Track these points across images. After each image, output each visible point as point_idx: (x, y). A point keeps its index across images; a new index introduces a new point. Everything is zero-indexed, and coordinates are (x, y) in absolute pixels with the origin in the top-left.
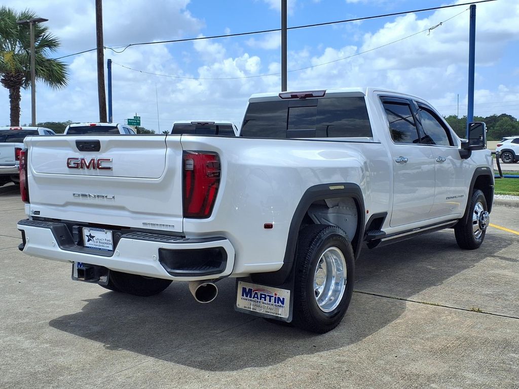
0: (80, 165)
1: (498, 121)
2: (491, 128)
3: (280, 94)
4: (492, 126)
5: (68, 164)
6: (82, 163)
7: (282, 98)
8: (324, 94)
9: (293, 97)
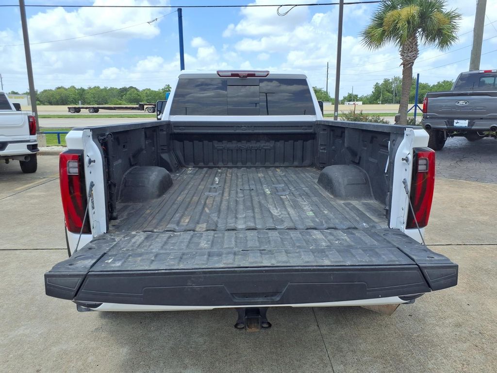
1: (128, 91)
3: (218, 72)
7: (220, 76)
8: (268, 74)
9: (233, 75)
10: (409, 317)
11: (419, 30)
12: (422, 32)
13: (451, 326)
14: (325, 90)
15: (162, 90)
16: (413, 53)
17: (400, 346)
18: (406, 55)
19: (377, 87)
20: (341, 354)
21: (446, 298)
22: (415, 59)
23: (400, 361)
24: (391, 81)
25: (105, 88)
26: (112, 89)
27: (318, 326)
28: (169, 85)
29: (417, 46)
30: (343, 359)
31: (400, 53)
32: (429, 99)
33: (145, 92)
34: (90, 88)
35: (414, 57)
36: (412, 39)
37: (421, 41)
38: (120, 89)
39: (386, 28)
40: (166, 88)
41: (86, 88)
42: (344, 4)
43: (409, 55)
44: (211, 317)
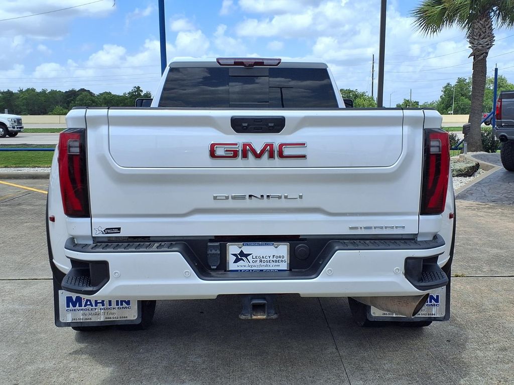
0: (239, 153)
1: (78, 95)
2: (72, 102)
3: (218, 59)
4: (72, 100)
5: (213, 151)
6: (244, 149)
7: (221, 65)
8: (279, 63)
9: (236, 63)
10: (447, 343)
11: (494, 8)
12: (498, 11)
13: (494, 349)
14: (370, 95)
15: (129, 93)
16: (486, 40)
17: (431, 366)
18: (476, 42)
19: (447, 90)
20: (362, 372)
21: (496, 326)
22: (490, 48)
23: (429, 378)
24: (467, 81)
25: (44, 92)
26: (53, 93)
27: (337, 349)
28: (139, 87)
29: (492, 30)
30: (363, 376)
31: (468, 40)
32: (503, 100)
33: (102, 97)
34: (21, 91)
35: (488, 45)
36: (484, 19)
37: (496, 23)
38: (66, 92)
40: (135, 92)
41: (15, 90)
43: (481, 42)
44: (211, 341)
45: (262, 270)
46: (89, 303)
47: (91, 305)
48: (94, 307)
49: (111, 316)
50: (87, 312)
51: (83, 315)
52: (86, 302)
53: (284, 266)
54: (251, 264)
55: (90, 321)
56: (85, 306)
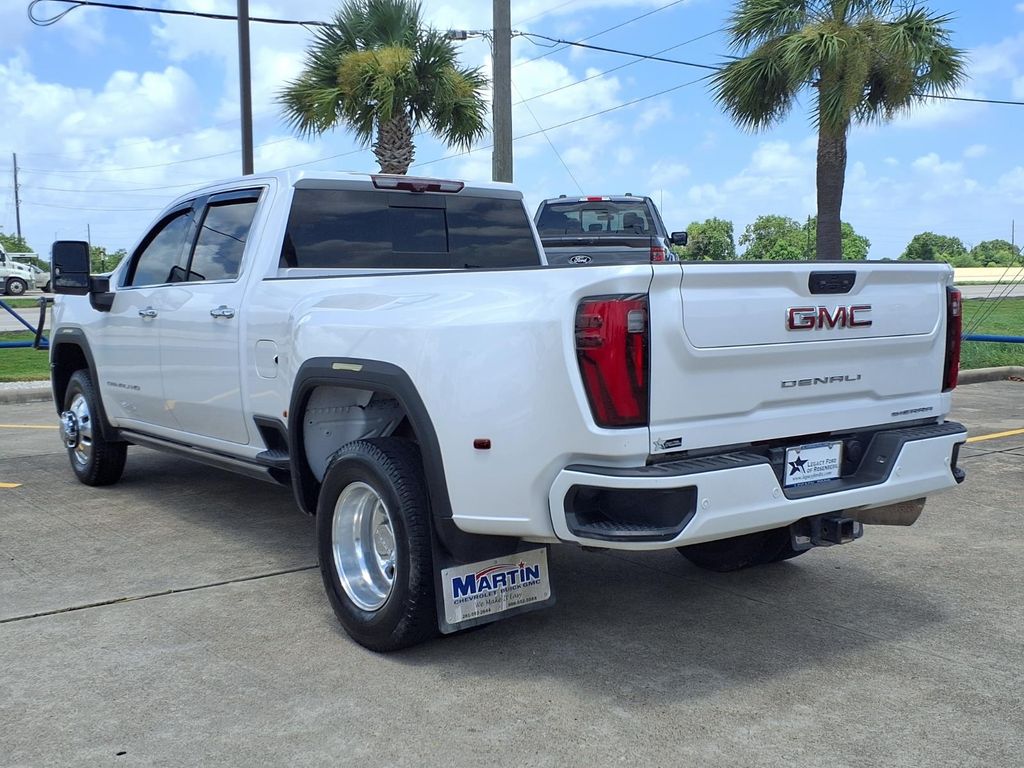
0: (817, 321)
5: (791, 320)
6: (821, 316)
7: (377, 187)
8: (461, 188)
9: (400, 186)
18: (387, 153)
22: (408, 165)
29: (410, 134)
36: (398, 118)
39: (347, 89)
42: (251, 19)
45: (816, 482)
46: (485, 584)
47: (489, 587)
48: (493, 589)
49: (516, 600)
50: (484, 600)
51: (478, 606)
52: (482, 584)
53: (835, 473)
54: (807, 474)
55: (488, 613)
56: (480, 590)
